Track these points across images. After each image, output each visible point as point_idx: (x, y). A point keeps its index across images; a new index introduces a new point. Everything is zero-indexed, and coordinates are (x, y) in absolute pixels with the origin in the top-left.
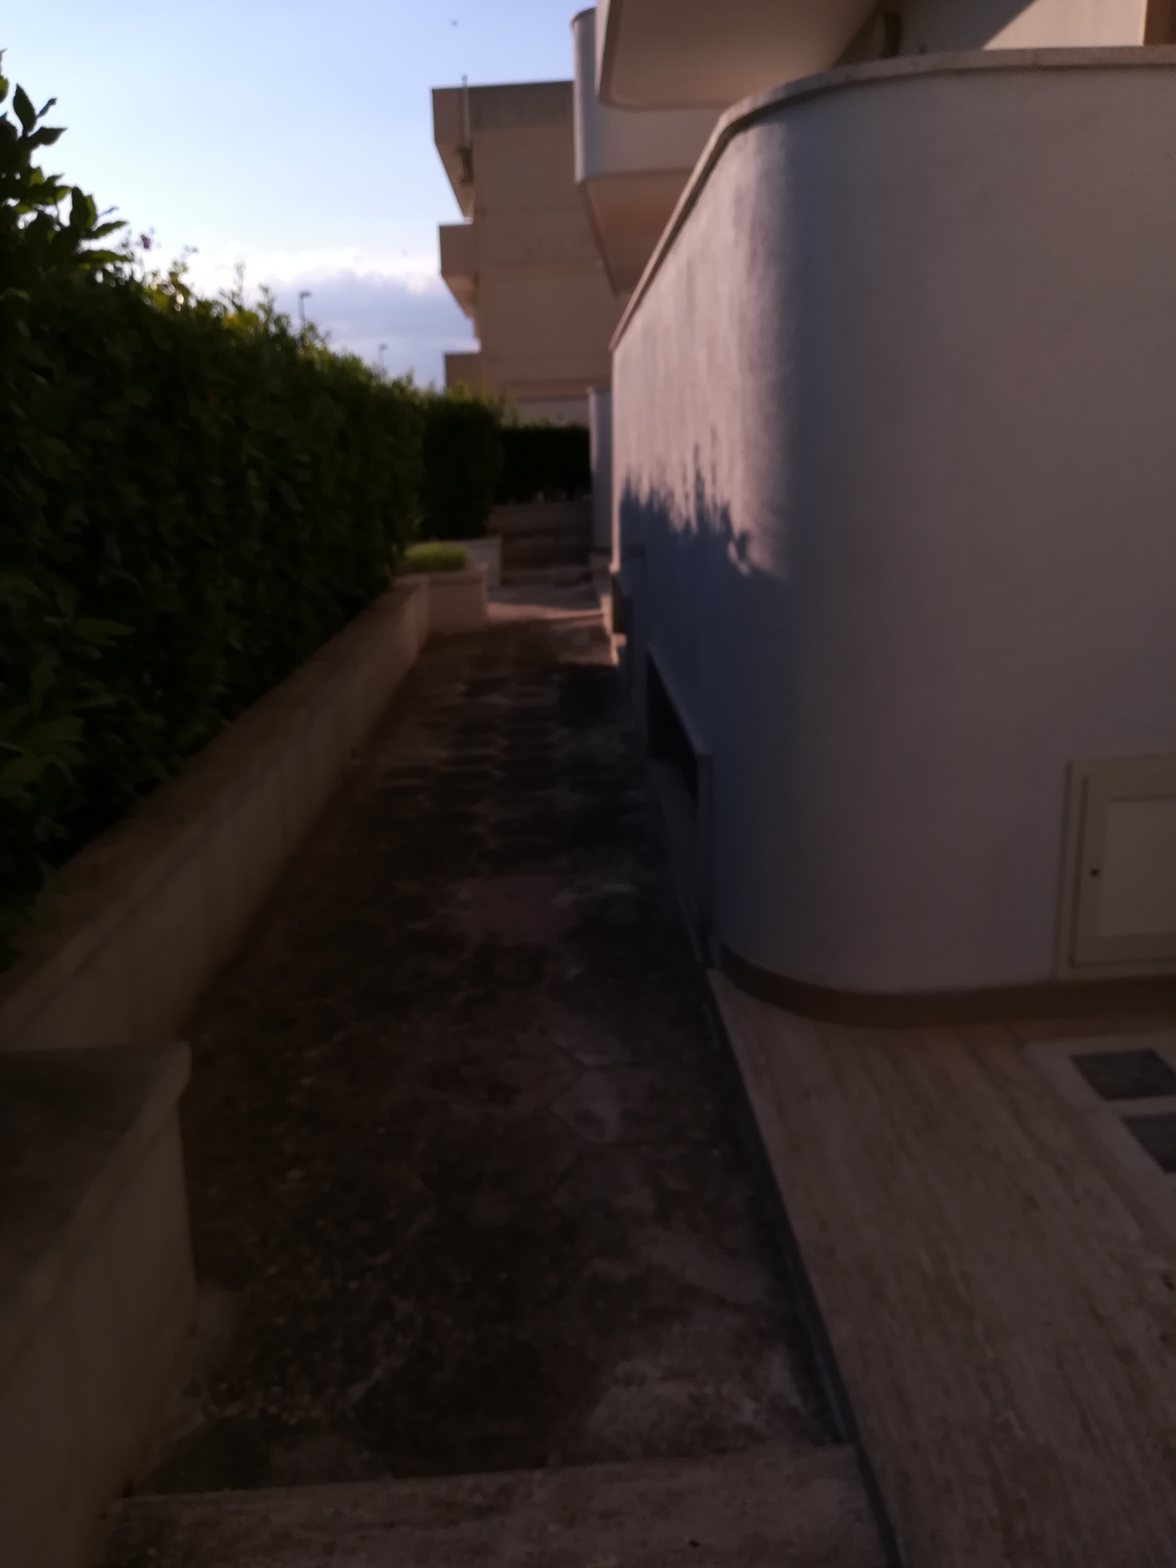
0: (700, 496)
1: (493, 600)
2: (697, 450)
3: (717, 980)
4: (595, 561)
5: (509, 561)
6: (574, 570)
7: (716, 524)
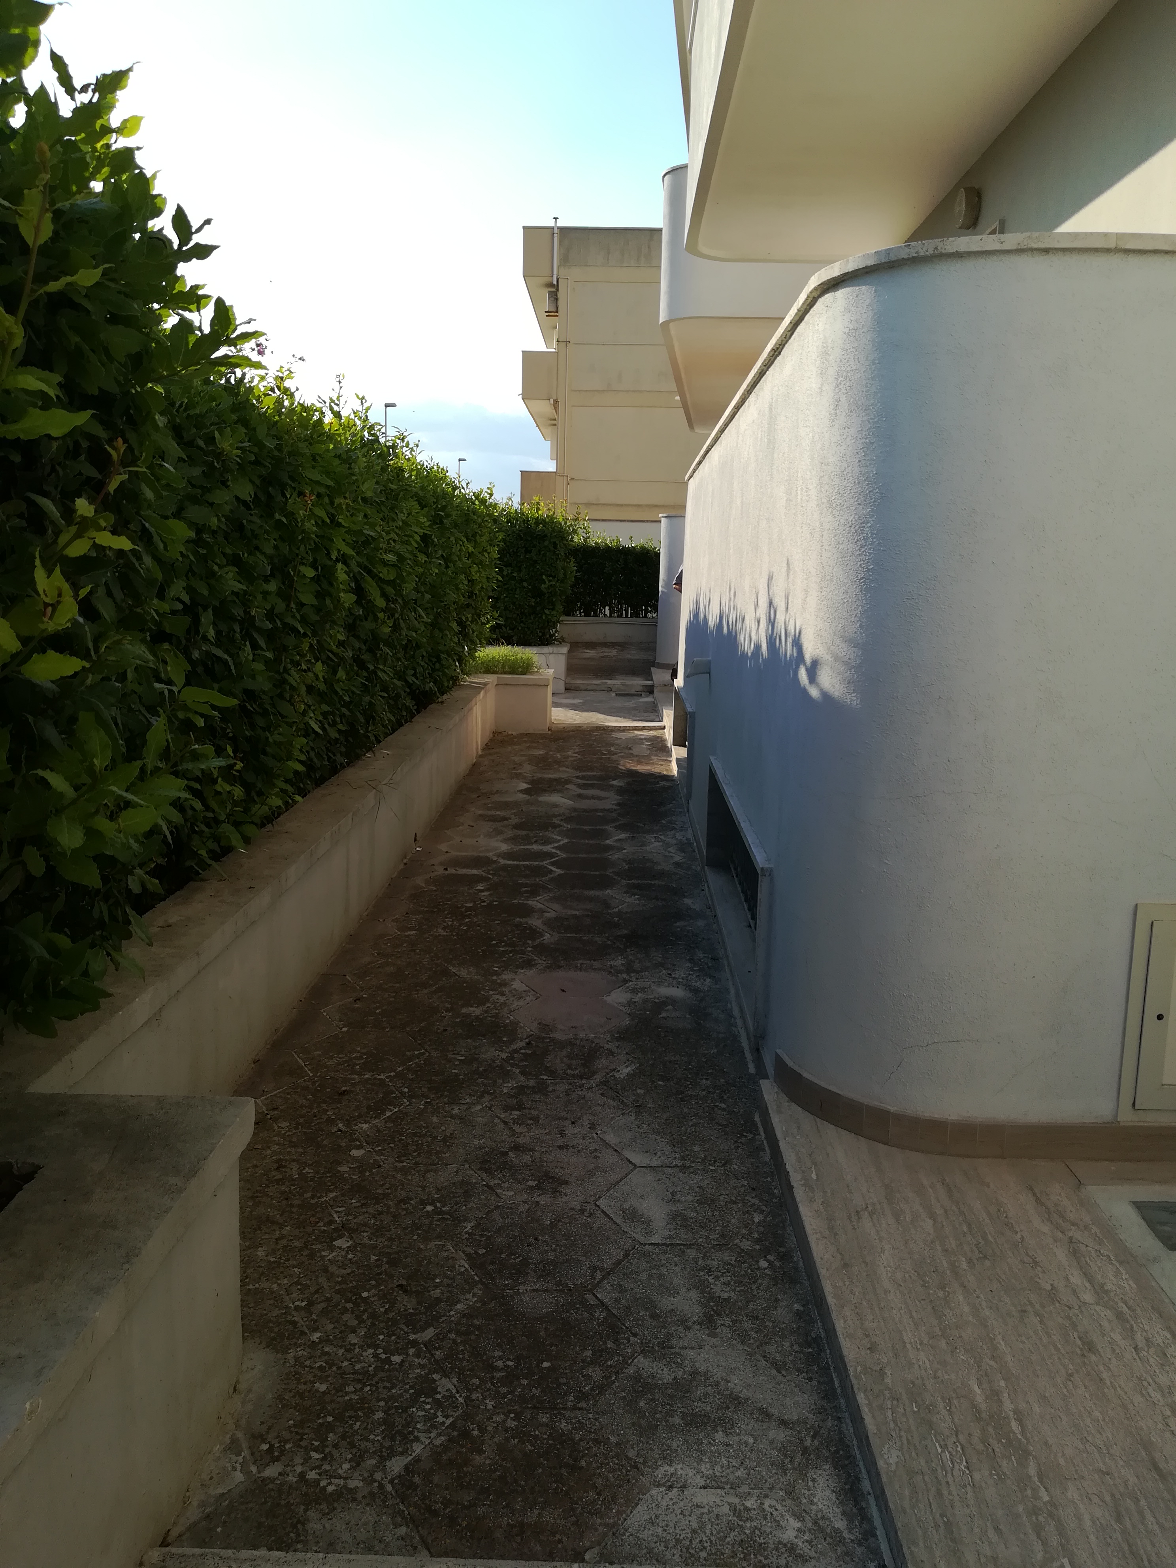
0: (772, 622)
1: (556, 705)
2: (770, 578)
3: (769, 1091)
4: (660, 676)
5: (572, 669)
6: (638, 682)
7: (788, 649)
